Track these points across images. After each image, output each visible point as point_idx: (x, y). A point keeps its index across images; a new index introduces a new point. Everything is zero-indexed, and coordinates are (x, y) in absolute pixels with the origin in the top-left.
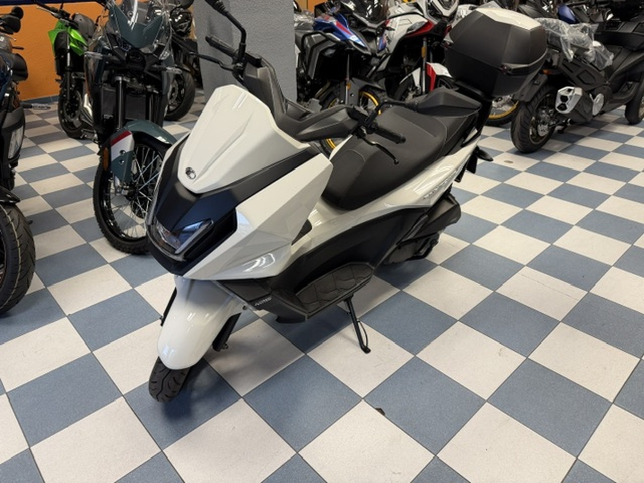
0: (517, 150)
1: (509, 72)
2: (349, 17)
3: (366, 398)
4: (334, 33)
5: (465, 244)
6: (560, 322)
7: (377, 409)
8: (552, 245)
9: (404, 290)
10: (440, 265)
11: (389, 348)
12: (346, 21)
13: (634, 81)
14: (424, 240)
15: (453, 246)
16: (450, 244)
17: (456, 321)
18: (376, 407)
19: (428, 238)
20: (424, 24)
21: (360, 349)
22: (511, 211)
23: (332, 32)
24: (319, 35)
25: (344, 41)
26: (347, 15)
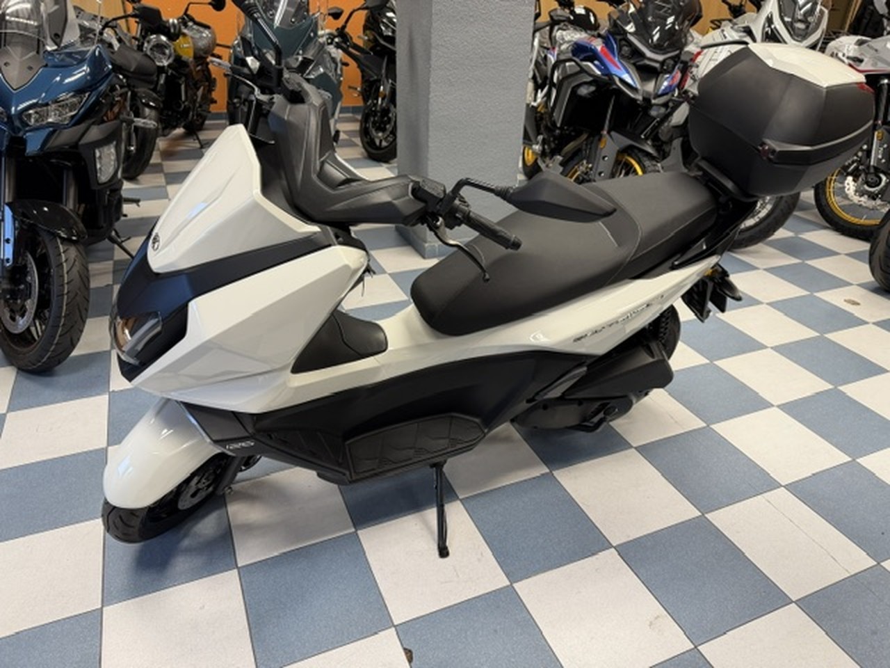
0: (877, 285)
1: (771, 157)
2: (621, 40)
3: (397, 627)
4: (594, 62)
5: (699, 424)
6: (792, 602)
7: (405, 649)
8: (854, 460)
9: (555, 473)
10: (636, 448)
11: (479, 560)
12: (615, 46)
14: (597, 405)
15: (676, 422)
16: (672, 418)
17: (611, 546)
18: (405, 646)
19: (608, 401)
21: (436, 547)
22: (808, 384)
23: (591, 61)
25: (606, 75)
26: (618, 37)
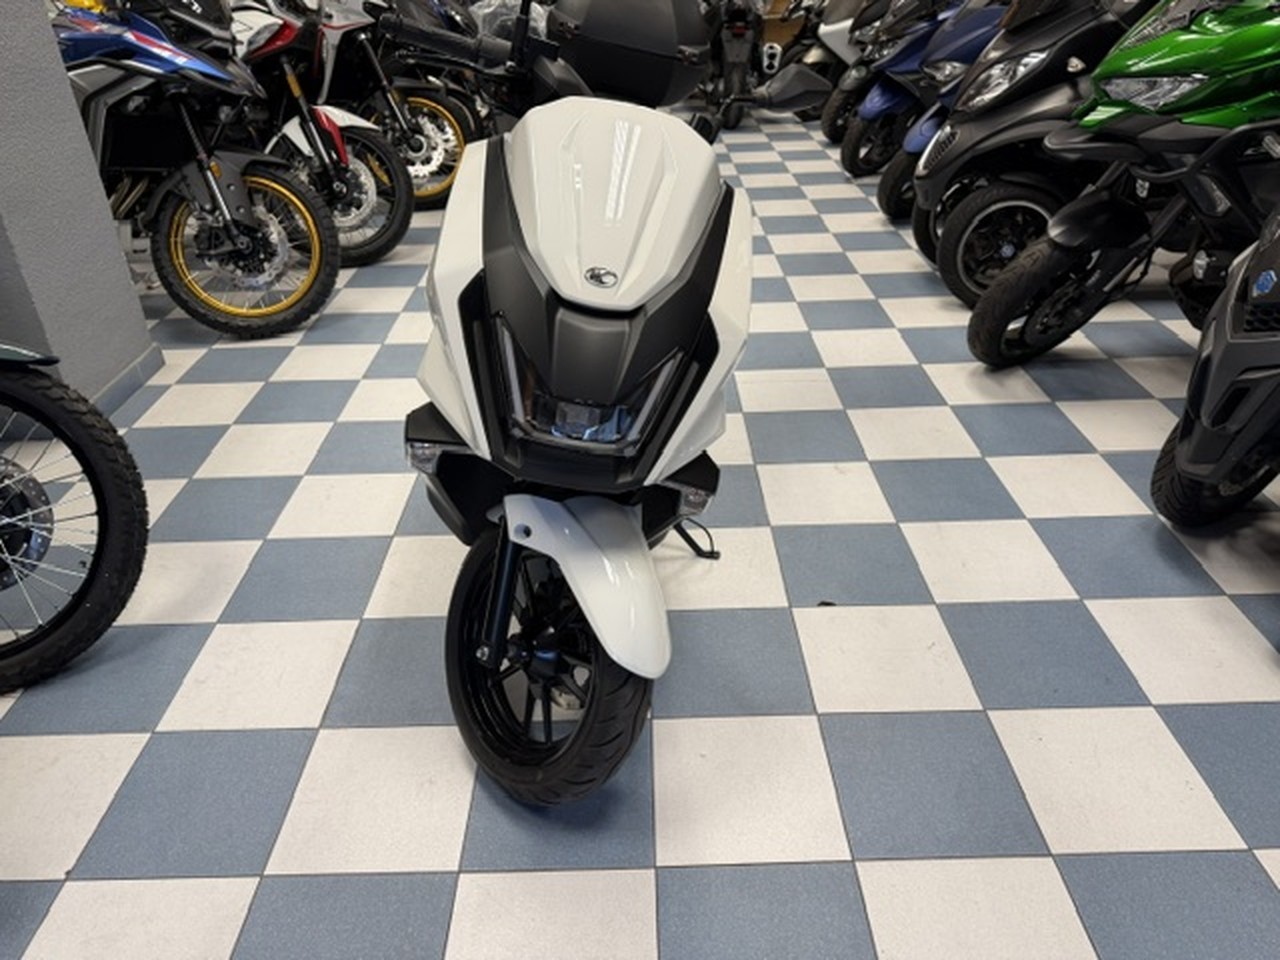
2: (162, 18)
3: (793, 606)
4: (138, 58)
6: (845, 410)
7: (819, 606)
12: (155, 27)
17: (754, 466)
18: (815, 604)
20: (277, 27)
24: (97, 67)
25: (175, 72)
26: (158, 15)
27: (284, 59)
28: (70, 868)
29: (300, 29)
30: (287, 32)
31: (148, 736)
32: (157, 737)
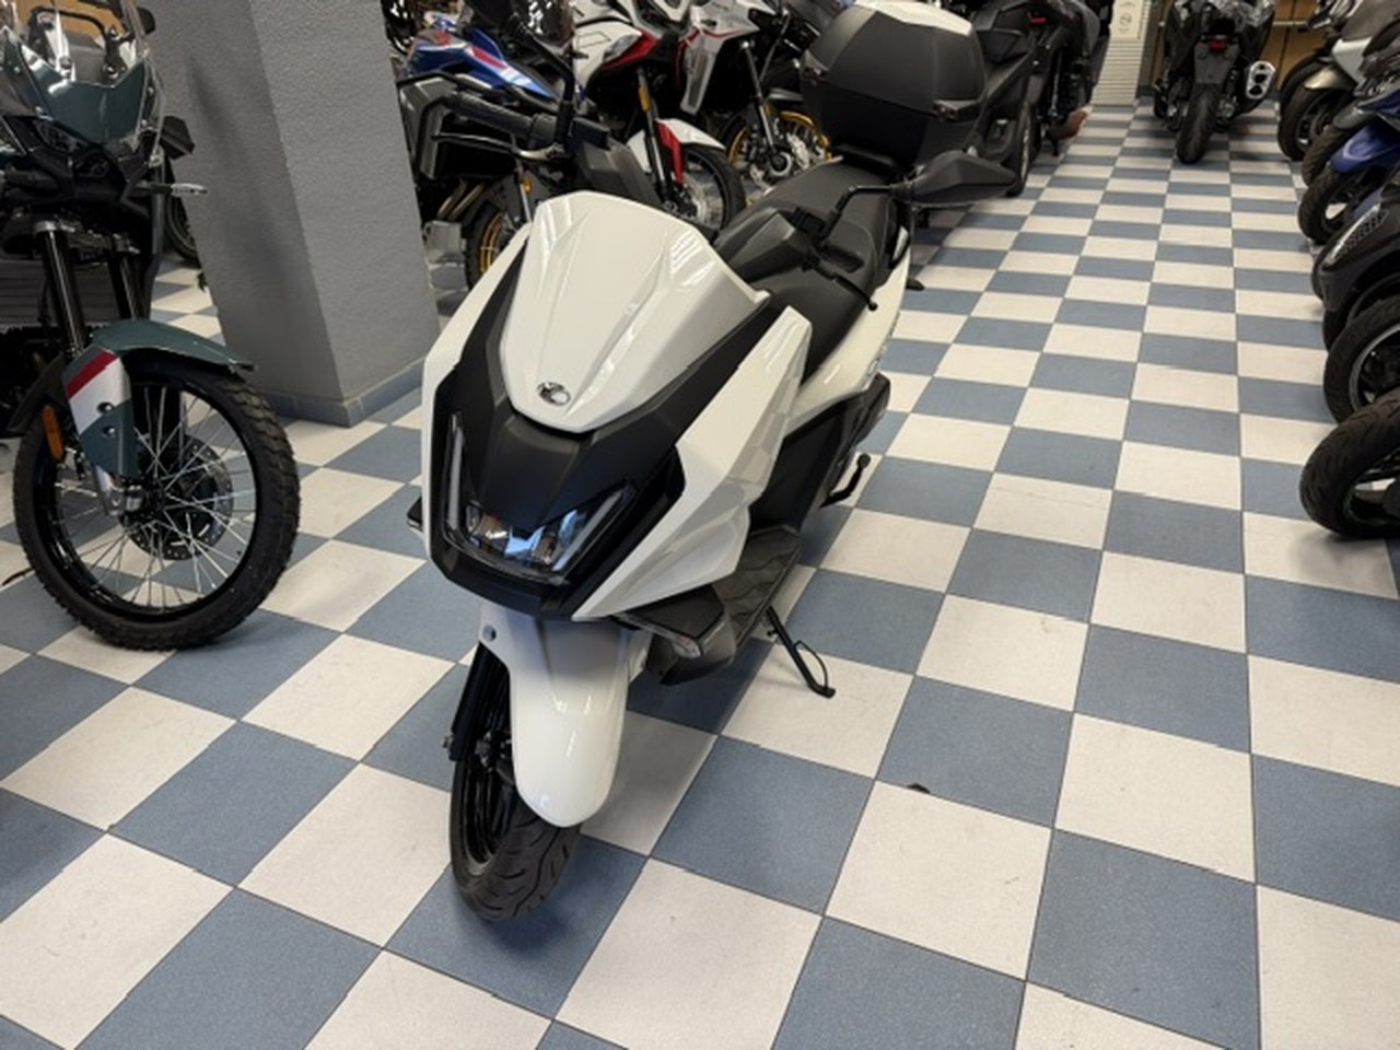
3: (879, 778)
4: (472, 72)
6: (1102, 551)
7: (910, 788)
8: (1013, 427)
9: (822, 565)
10: (856, 507)
11: (863, 677)
12: (493, 43)
13: (1010, 118)
17: (943, 595)
18: (906, 785)
20: (635, 40)
21: (815, 695)
23: (466, 72)
24: (438, 79)
25: (502, 87)
27: (640, 71)
28: (115, 821)
29: (659, 42)
30: (645, 44)
31: (233, 722)
32: (241, 727)
